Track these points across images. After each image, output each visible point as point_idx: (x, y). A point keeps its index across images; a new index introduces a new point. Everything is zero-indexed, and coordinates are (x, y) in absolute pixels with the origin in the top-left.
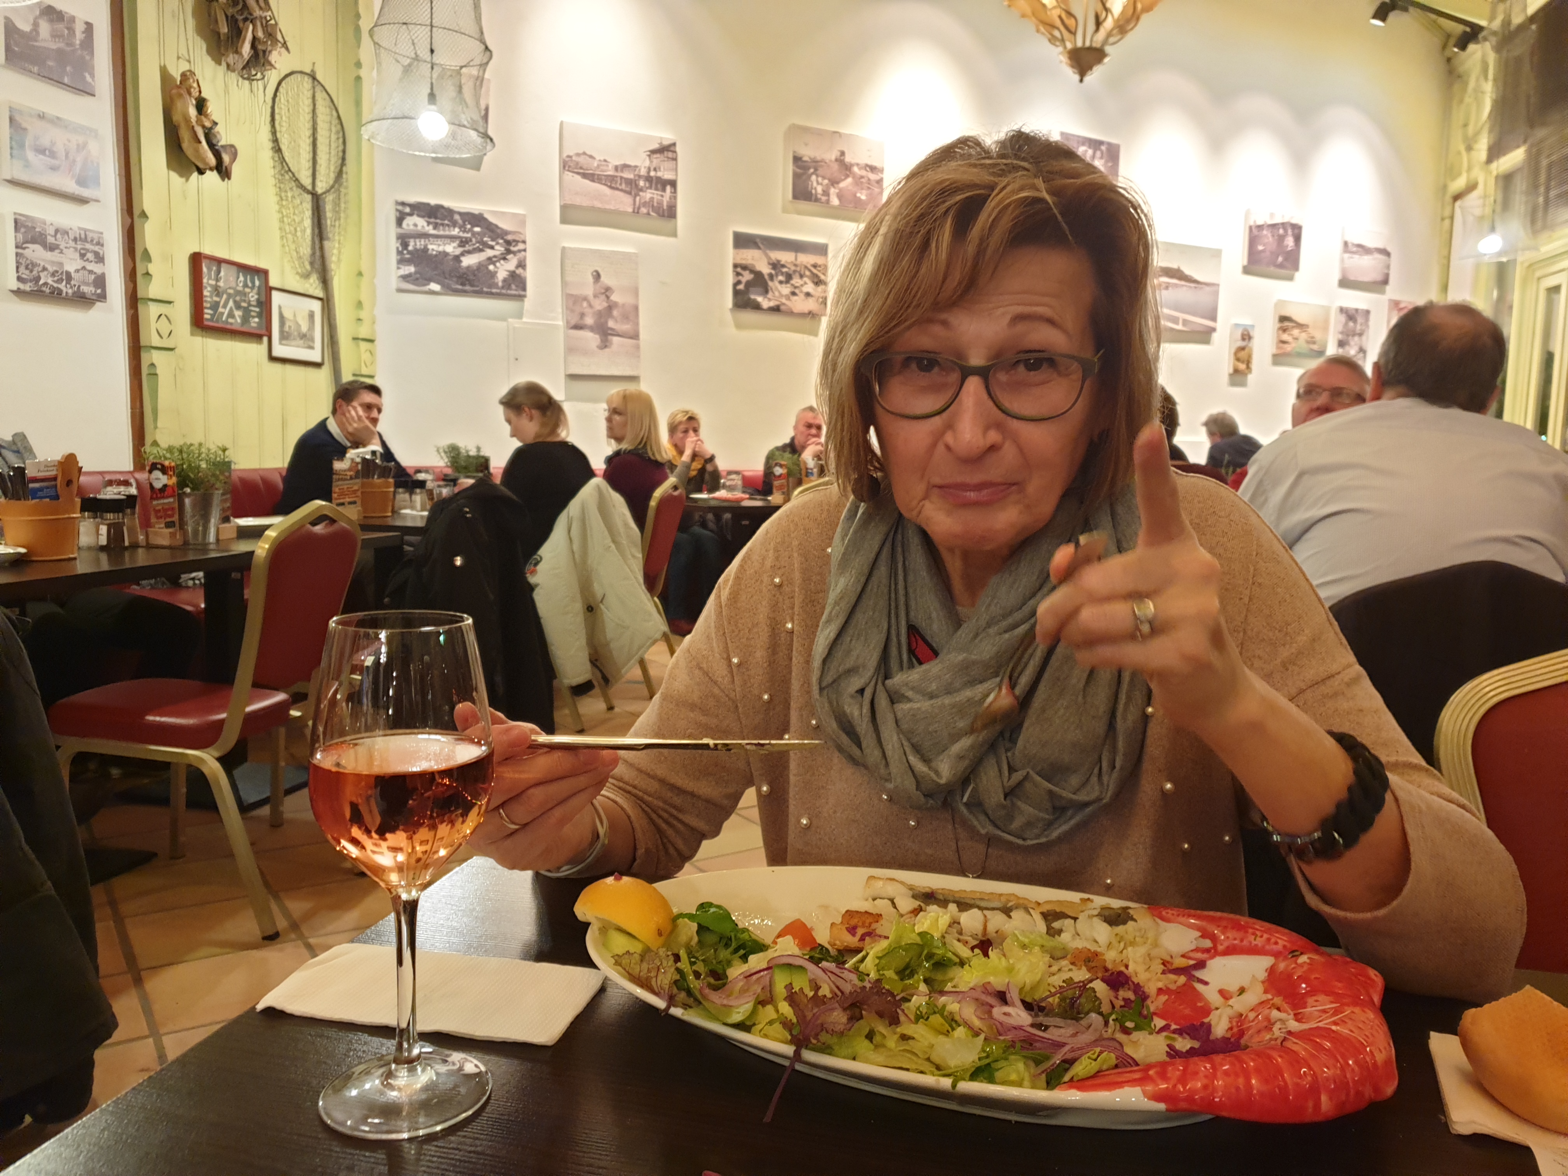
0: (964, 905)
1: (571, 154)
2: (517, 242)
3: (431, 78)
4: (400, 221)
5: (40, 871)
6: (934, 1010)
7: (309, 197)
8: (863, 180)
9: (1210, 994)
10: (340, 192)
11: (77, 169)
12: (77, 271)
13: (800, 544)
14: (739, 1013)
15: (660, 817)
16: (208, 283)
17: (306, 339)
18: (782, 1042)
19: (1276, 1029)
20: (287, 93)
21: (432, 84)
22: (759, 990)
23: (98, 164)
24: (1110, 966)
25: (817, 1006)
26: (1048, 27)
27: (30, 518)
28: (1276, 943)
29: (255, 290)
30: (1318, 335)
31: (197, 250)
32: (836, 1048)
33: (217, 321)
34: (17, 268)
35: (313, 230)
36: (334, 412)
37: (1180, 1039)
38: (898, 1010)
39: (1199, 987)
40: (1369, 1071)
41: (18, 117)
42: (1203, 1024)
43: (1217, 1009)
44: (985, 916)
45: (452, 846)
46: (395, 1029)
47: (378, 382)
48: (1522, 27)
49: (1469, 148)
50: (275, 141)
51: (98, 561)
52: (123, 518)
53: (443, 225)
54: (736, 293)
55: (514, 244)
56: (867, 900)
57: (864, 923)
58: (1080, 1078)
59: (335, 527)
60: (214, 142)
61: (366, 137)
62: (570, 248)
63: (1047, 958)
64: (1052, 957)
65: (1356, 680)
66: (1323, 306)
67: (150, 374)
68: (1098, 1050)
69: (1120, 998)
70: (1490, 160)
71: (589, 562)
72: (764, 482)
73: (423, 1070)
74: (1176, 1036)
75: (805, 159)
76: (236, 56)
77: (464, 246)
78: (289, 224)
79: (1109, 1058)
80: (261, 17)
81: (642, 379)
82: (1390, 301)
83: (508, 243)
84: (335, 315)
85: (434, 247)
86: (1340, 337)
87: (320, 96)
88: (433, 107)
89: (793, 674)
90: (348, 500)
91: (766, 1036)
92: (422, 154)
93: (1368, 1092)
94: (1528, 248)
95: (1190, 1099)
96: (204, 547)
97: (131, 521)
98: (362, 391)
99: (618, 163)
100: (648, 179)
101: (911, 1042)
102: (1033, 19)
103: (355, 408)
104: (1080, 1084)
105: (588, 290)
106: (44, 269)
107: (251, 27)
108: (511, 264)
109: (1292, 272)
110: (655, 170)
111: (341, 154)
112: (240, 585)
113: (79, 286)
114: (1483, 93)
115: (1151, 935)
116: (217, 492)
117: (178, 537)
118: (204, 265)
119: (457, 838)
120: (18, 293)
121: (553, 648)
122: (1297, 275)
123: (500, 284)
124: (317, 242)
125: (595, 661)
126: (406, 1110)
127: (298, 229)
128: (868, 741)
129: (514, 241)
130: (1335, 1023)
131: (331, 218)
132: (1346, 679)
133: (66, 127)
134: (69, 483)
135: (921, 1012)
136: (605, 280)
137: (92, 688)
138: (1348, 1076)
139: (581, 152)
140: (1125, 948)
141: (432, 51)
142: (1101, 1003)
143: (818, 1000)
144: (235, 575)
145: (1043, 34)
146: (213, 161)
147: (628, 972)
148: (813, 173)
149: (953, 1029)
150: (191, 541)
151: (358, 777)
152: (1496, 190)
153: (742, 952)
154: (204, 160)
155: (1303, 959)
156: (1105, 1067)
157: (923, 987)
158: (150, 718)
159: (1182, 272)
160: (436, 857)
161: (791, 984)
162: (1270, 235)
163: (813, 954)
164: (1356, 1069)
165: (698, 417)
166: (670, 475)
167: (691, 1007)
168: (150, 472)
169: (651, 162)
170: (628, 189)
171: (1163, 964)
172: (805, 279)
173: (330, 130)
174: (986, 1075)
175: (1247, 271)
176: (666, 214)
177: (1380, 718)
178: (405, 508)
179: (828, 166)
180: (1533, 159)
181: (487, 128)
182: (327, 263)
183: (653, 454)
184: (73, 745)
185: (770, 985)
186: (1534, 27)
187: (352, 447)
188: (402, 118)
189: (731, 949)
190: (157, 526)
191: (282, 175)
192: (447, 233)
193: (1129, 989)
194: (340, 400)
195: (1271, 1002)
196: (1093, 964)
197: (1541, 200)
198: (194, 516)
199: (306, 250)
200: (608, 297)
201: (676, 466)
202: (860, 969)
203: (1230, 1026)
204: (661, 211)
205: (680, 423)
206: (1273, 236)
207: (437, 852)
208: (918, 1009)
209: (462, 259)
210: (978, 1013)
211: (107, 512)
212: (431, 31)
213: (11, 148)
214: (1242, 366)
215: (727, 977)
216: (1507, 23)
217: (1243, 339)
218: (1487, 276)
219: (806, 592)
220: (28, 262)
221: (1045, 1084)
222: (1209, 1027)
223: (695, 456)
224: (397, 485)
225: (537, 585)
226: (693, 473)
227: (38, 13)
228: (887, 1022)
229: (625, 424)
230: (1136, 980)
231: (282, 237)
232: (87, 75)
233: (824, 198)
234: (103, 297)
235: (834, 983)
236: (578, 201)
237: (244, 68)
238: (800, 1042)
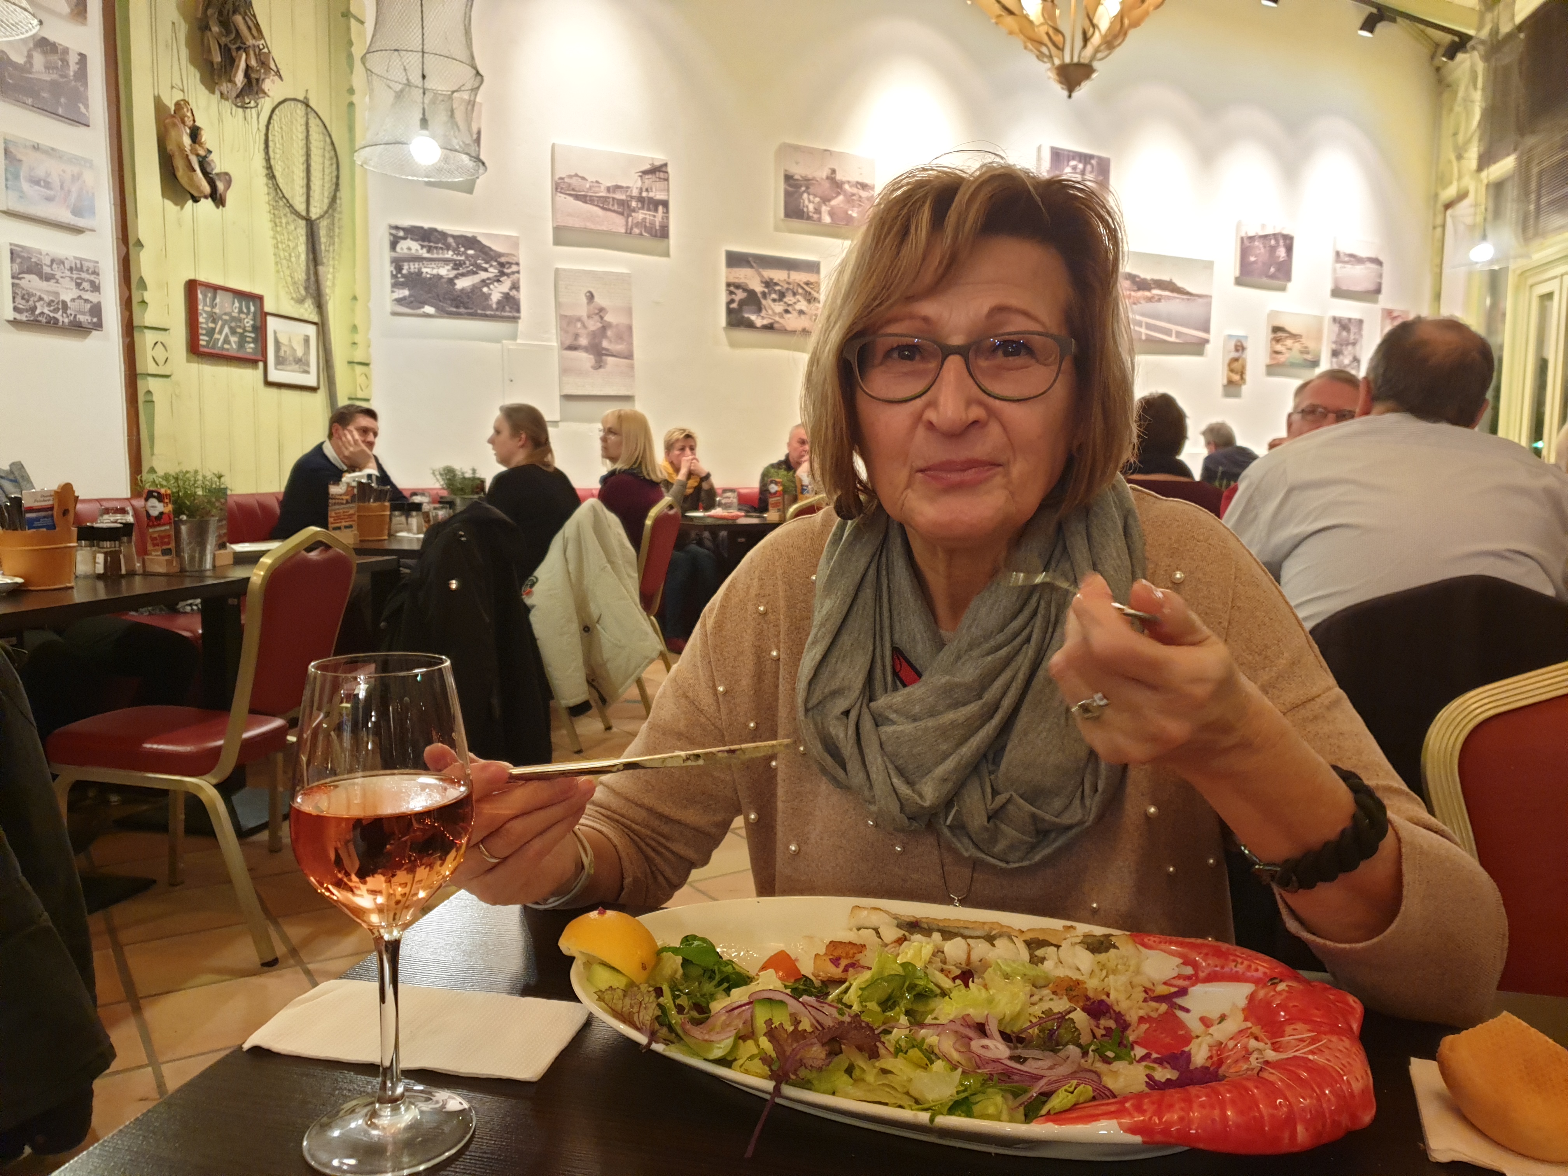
0: (948, 934)
1: (563, 176)
2: (510, 264)
3: (423, 103)
4: (393, 245)
5: (37, 903)
6: (914, 1043)
7: (303, 223)
8: (854, 198)
9: (1191, 1021)
10: (334, 217)
11: (73, 199)
12: (73, 300)
13: (784, 573)
14: (720, 1048)
15: (648, 845)
16: (203, 310)
17: (302, 363)
18: (763, 1077)
19: (1253, 1059)
20: (280, 120)
21: (424, 109)
22: (741, 1026)
23: (93, 194)
24: (1091, 994)
25: (797, 1041)
26: (1035, 44)
27: (26, 548)
28: (1257, 970)
29: (251, 316)
30: (1311, 345)
31: (192, 277)
32: (815, 1082)
33: (213, 347)
34: (14, 298)
35: (307, 255)
36: (331, 436)
37: (1160, 1069)
38: (878, 1044)
39: (1181, 1014)
40: (1346, 1101)
41: (12, 149)
42: (1183, 1052)
43: (1198, 1037)
44: (969, 945)
45: (431, 888)
46: (378, 1066)
47: (373, 405)
48: (1510, 36)
49: (1459, 157)
50: (269, 168)
51: (95, 589)
52: (120, 546)
53: (436, 248)
54: (730, 311)
55: (507, 266)
56: (851, 930)
57: (847, 954)
58: (1056, 1111)
59: (330, 553)
60: (209, 170)
61: (359, 162)
62: (564, 270)
63: (1028, 988)
64: (1034, 985)
65: (1335, 703)
66: (1315, 316)
67: (146, 402)
68: (1075, 1082)
69: (1102, 1027)
70: (1480, 168)
71: (585, 583)
72: (760, 499)
73: (407, 1109)
74: (1156, 1065)
75: (796, 177)
76: (229, 85)
77: (458, 269)
78: (284, 250)
79: (1087, 1090)
80: (254, 46)
81: (636, 398)
82: (1384, 310)
83: (502, 265)
84: (330, 339)
85: (428, 271)
86: (1334, 346)
87: (314, 122)
88: (425, 132)
89: (780, 701)
90: (344, 524)
91: (747, 1072)
92: (415, 178)
93: (1345, 1121)
94: (1521, 256)
95: (1166, 1131)
96: (200, 574)
97: (127, 549)
98: (358, 415)
99: (609, 184)
100: (641, 199)
101: (889, 1076)
102: (1021, 36)
103: (351, 432)
104: (1057, 1117)
105: (582, 311)
106: (41, 299)
107: (244, 56)
108: (505, 286)
109: (1283, 283)
110: (647, 190)
111: (334, 180)
112: (238, 610)
113: (75, 316)
114: (1472, 102)
115: (1133, 962)
116: (213, 519)
117: (174, 564)
118: (199, 292)
119: (436, 880)
120: (14, 323)
121: (550, 669)
122: (1290, 285)
123: (494, 306)
124: (312, 267)
125: (592, 681)
126: (390, 1148)
127: (293, 255)
128: (854, 765)
129: (508, 263)
130: (1312, 1052)
131: (325, 243)
132: (1326, 702)
133: (60, 158)
134: (65, 512)
135: (900, 1045)
136: (599, 300)
137: (88, 716)
138: (1325, 1105)
139: (573, 174)
140: (1107, 976)
141: (424, 77)
142: (1080, 1034)
143: (798, 1035)
144: (233, 601)
145: (1031, 51)
146: (207, 189)
147: (610, 1008)
148: (804, 192)
149: (932, 1062)
150: (188, 568)
151: (339, 820)
152: (1486, 199)
153: (725, 985)
154: (198, 188)
155: (1282, 987)
156: (1081, 1100)
157: (904, 1020)
158: (148, 746)
159: (1174, 284)
160: (415, 898)
161: (770, 1019)
162: (1261, 246)
163: (796, 985)
164: (1333, 1098)
165: (694, 435)
166: (665, 494)
167: (672, 1043)
168: (147, 500)
169: (643, 183)
170: (620, 210)
171: (1146, 992)
172: (798, 297)
173: (324, 156)
174: (964, 1108)
175: (1239, 282)
176: (659, 234)
177: (1361, 741)
178: (401, 531)
179: (820, 184)
180: (1524, 166)
181: (479, 151)
182: (322, 287)
183: (648, 474)
184: (71, 774)
185: (752, 1020)
186: (1522, 36)
187: (347, 471)
188: (395, 143)
189: (715, 982)
190: (153, 553)
191: (277, 201)
192: (441, 256)
193: (1111, 1018)
194: (336, 424)
195: (1249, 1031)
196: (1074, 994)
197: (1532, 207)
198: (190, 543)
199: (300, 275)
200: (602, 318)
201: (672, 484)
202: (844, 1001)
203: (1209, 1054)
204: (654, 231)
205: (677, 440)
206: (1265, 247)
207: (416, 894)
208: (897, 1042)
209: (456, 281)
210: (957, 1046)
211: (103, 540)
212: (423, 57)
213: (7, 180)
214: (1236, 377)
215: (710, 1012)
216: (1495, 31)
217: (1237, 350)
218: (1479, 286)
219: (792, 620)
220: (24, 292)
221: (1023, 1118)
222: (1189, 1055)
223: (690, 474)
224: (394, 508)
225: (533, 606)
226: (689, 491)
227: (31, 45)
228: (867, 1055)
229: (620, 444)
230: (1117, 1009)
231: (277, 263)
232: (81, 106)
233: (816, 216)
234: (99, 326)
235: (815, 1018)
236: (571, 222)
237: (238, 96)
238: (780, 1077)
